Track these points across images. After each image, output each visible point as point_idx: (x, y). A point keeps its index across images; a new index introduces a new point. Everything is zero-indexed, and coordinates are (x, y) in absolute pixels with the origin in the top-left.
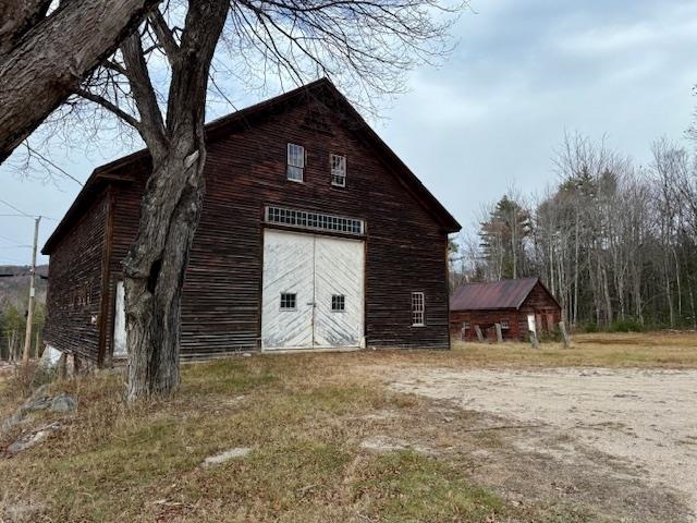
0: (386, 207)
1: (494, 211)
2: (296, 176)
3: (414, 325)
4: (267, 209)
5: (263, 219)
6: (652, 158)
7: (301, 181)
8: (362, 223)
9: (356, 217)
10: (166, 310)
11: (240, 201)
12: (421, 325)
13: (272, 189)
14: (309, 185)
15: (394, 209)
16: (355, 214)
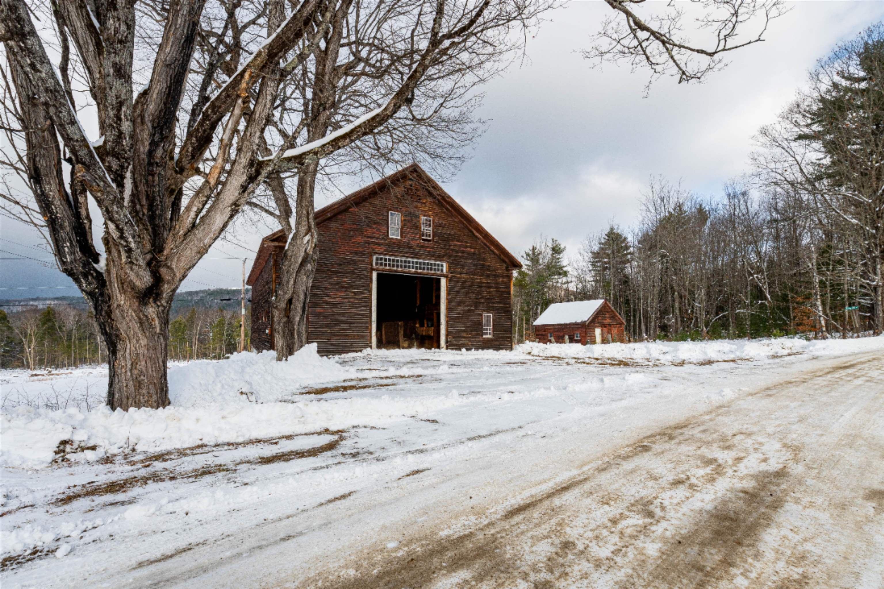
0: (463, 252)
1: (603, 241)
2: (394, 234)
3: (484, 336)
4: (374, 257)
5: (372, 265)
6: (723, 194)
7: (399, 238)
8: (445, 265)
9: (441, 261)
10: (296, 327)
11: (356, 253)
12: (490, 336)
13: (377, 244)
14: (406, 240)
15: (469, 253)
16: (440, 258)
